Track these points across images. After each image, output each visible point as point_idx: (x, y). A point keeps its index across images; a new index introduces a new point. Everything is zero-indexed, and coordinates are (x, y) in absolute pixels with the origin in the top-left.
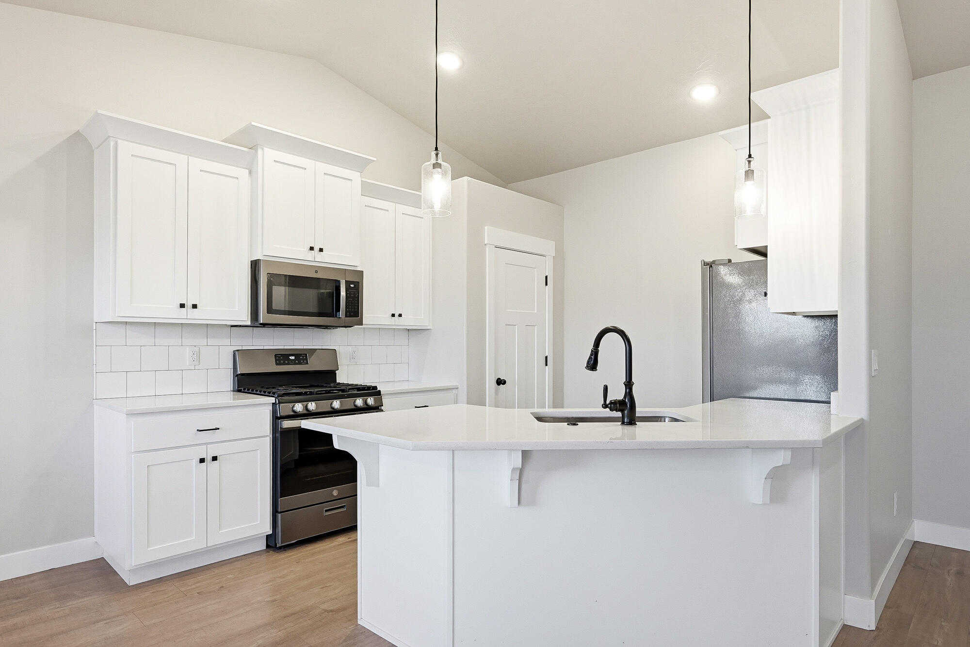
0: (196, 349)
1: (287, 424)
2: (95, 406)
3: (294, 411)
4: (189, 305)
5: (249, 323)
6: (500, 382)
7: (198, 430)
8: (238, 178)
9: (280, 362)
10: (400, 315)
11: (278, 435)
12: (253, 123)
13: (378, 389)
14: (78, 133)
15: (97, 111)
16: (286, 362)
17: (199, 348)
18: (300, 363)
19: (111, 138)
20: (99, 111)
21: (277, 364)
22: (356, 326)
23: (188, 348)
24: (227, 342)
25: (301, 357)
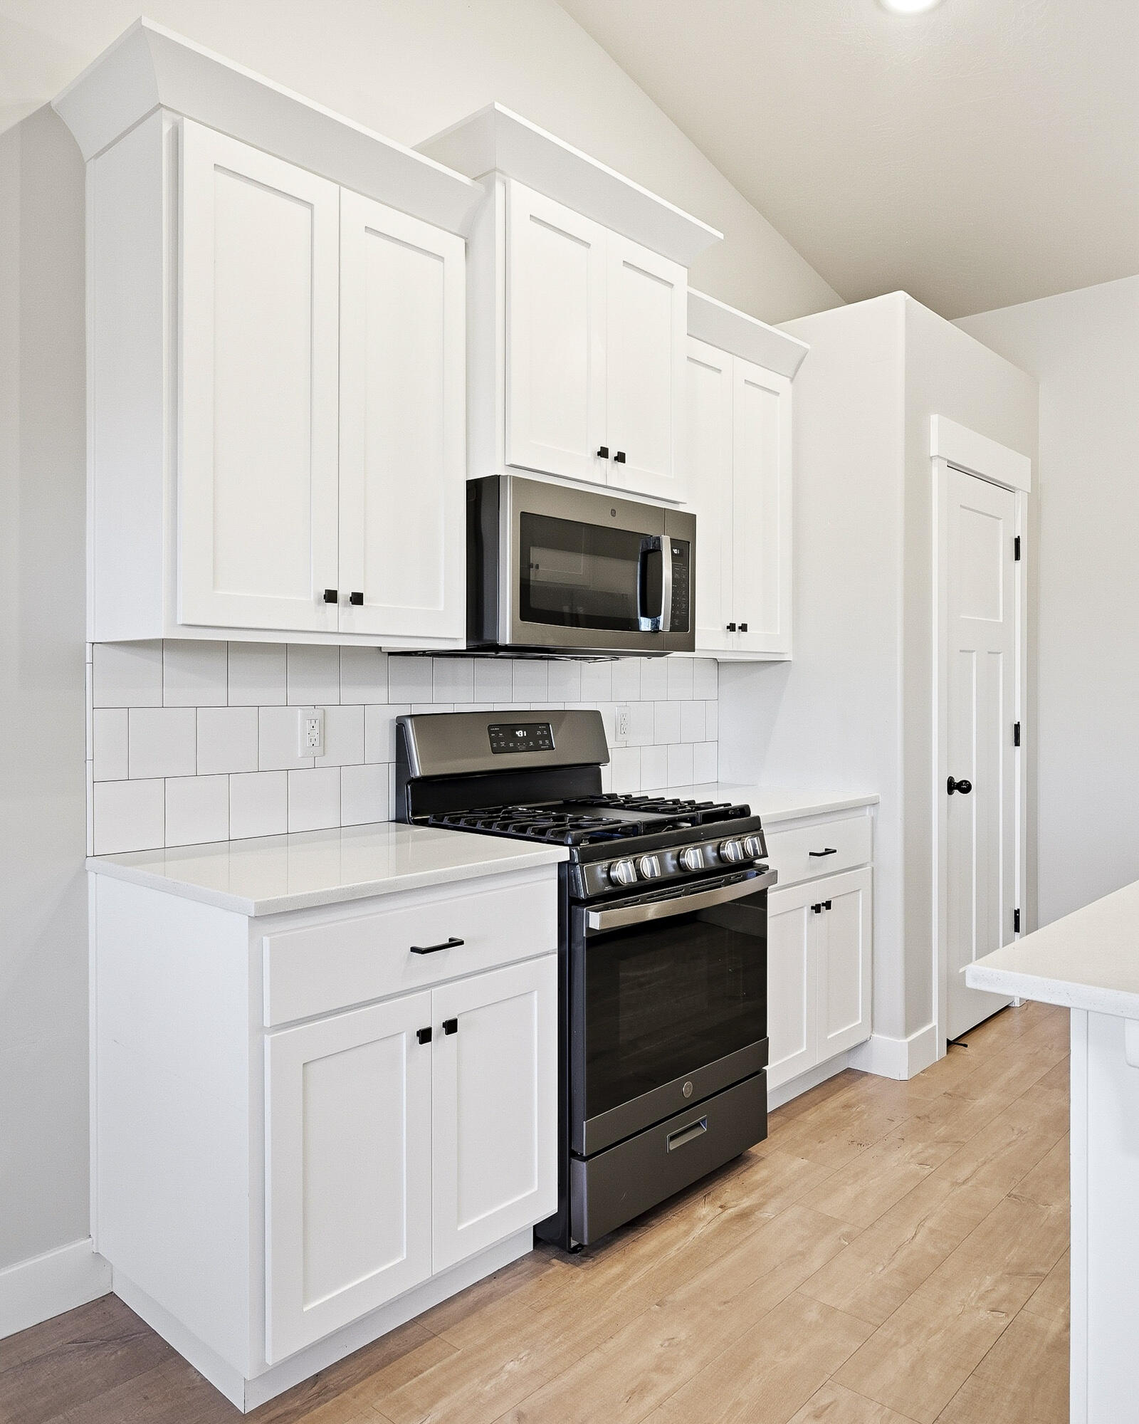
0: (317, 713)
2: (91, 875)
3: (610, 880)
6: (958, 787)
7: (414, 950)
8: (441, 259)
9: (498, 744)
10: (744, 628)
11: (580, 951)
12: (498, 106)
13: (753, 814)
14: (48, 112)
15: (140, 19)
16: (511, 745)
17: (324, 711)
18: (537, 748)
19: (164, 111)
20: (146, 22)
21: (495, 751)
22: (675, 654)
23: (299, 711)
25: (539, 733)
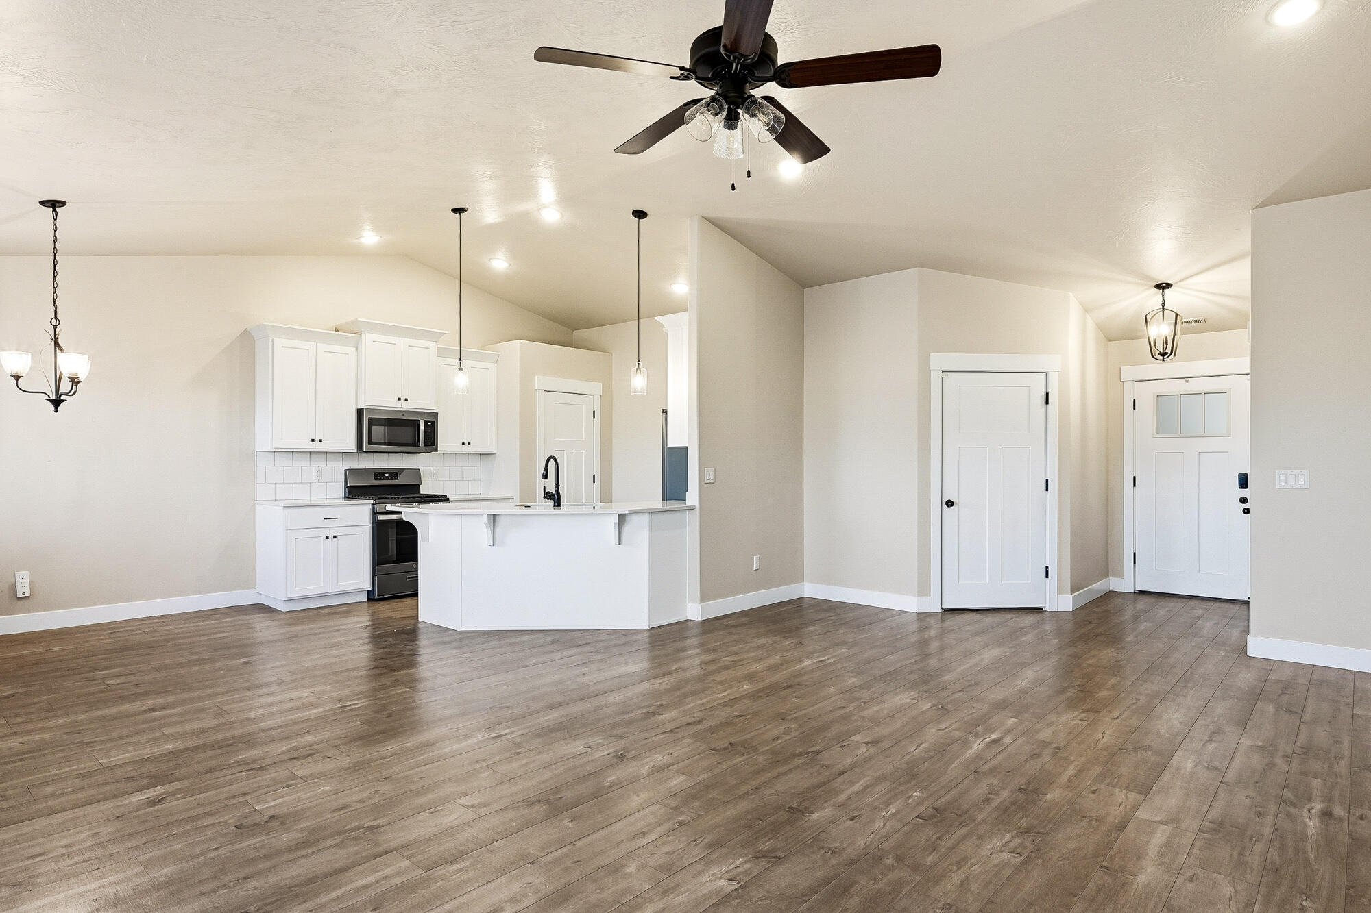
1: (381, 517)
4: (317, 439)
5: (356, 451)
24: (340, 463)
